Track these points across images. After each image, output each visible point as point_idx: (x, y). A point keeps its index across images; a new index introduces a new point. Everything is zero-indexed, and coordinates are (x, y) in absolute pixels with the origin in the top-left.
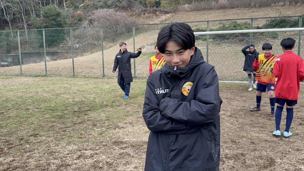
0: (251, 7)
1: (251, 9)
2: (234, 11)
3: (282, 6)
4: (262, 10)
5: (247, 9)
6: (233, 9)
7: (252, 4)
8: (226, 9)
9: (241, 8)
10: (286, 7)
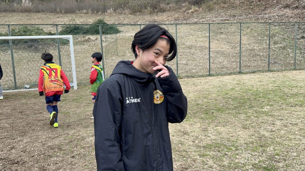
0: (57, 12)
1: (57, 14)
2: (39, 15)
3: (86, 13)
4: (67, 17)
5: (53, 14)
6: (38, 14)
7: (58, 10)
8: (31, 13)
9: (47, 13)
10: (89, 14)
